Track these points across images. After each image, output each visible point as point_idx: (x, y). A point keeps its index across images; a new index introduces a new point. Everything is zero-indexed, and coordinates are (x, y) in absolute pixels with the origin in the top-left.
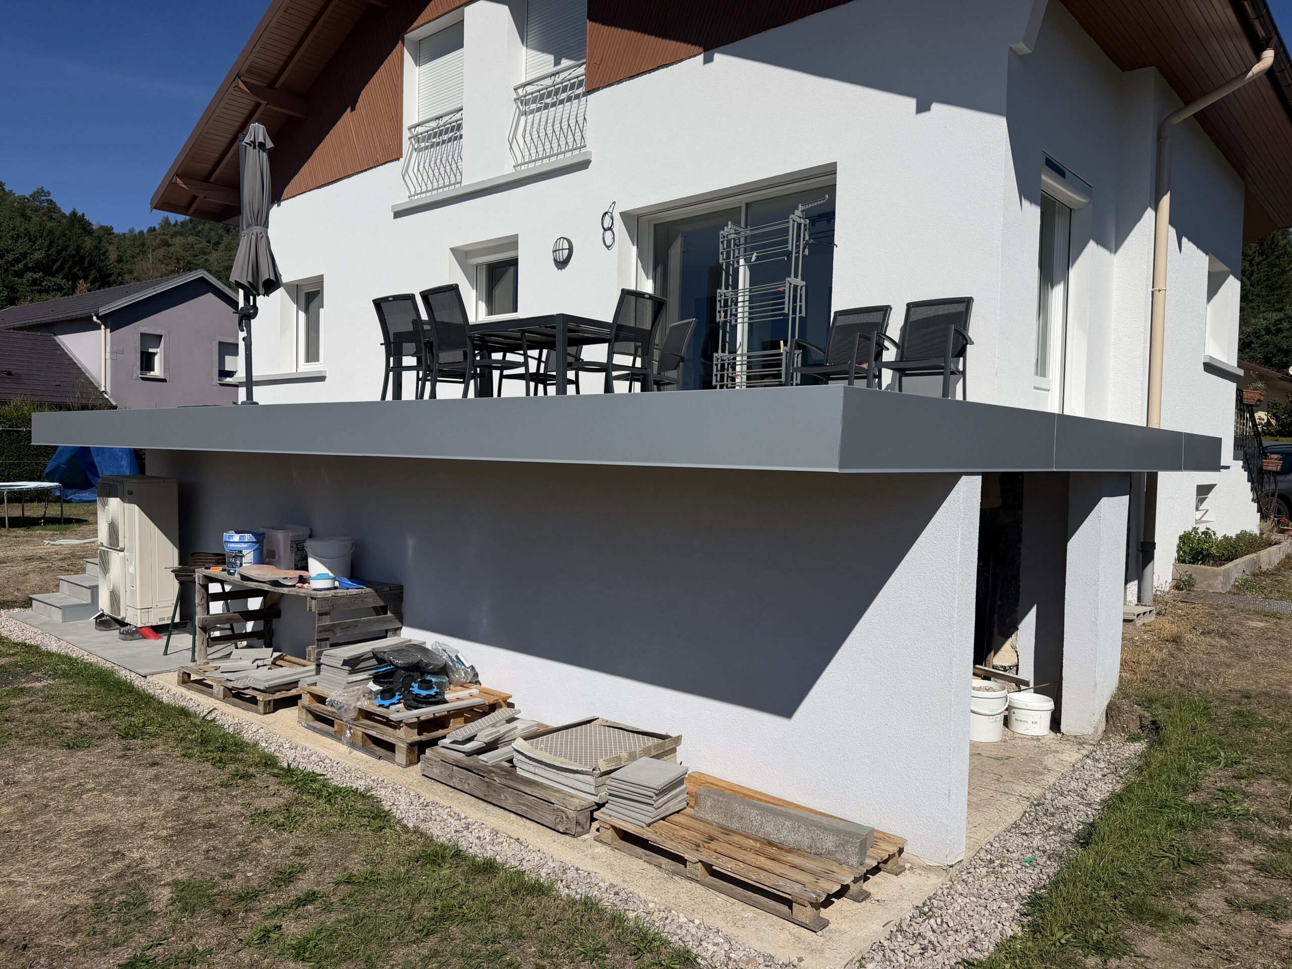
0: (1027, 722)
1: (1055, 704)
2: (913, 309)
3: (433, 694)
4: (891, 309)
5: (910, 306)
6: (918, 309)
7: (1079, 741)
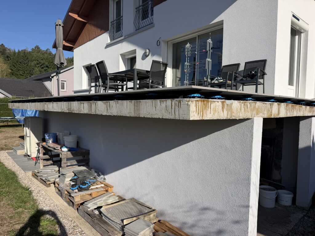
0: (284, 201)
1: (294, 195)
2: (247, 64)
3: (86, 187)
4: (240, 64)
5: (246, 63)
6: (249, 64)
7: (302, 209)
